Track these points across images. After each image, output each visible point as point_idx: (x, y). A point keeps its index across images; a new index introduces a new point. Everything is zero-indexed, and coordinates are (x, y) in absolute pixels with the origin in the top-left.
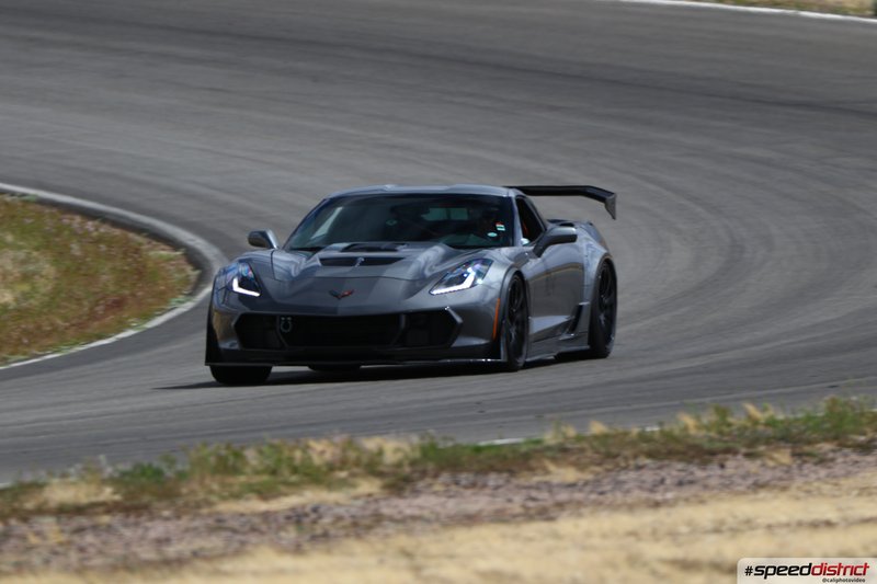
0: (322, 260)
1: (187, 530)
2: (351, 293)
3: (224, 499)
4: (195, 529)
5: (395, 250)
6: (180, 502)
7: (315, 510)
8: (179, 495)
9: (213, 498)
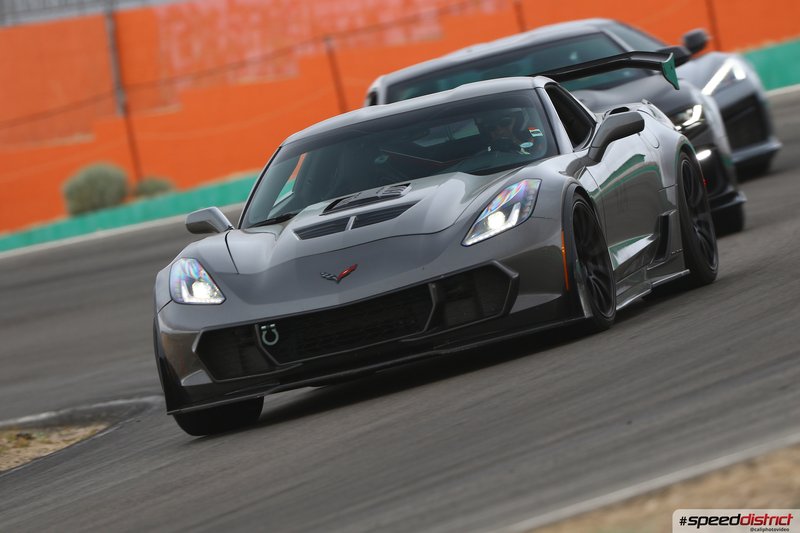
0: (298, 232)
2: (352, 269)
5: (398, 196)
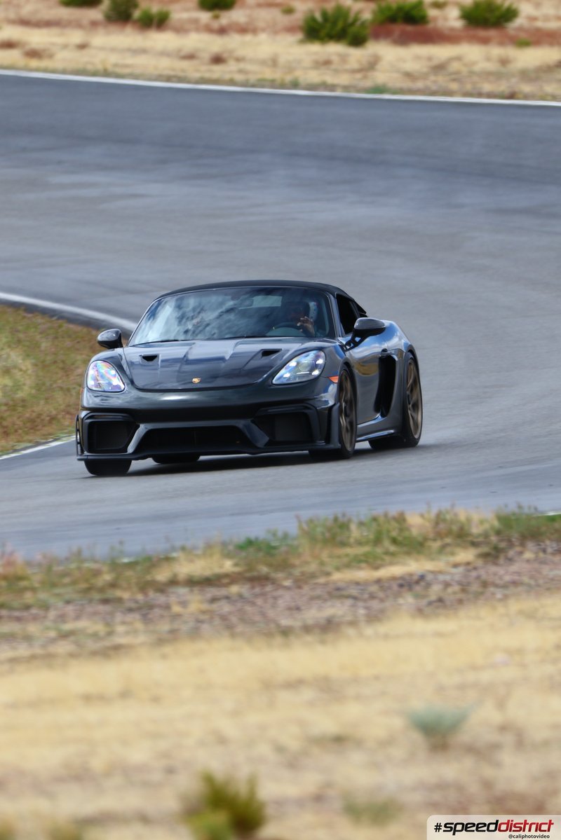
1: (312, 598)
3: (338, 569)
4: (318, 597)
6: (297, 572)
7: (422, 577)
8: (293, 566)
9: (328, 569)
